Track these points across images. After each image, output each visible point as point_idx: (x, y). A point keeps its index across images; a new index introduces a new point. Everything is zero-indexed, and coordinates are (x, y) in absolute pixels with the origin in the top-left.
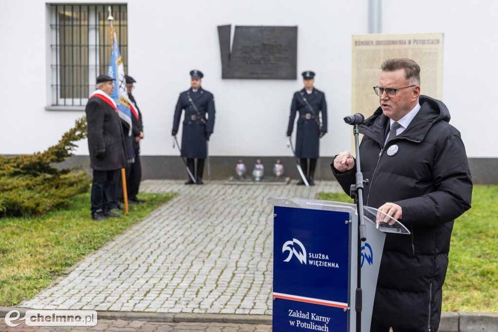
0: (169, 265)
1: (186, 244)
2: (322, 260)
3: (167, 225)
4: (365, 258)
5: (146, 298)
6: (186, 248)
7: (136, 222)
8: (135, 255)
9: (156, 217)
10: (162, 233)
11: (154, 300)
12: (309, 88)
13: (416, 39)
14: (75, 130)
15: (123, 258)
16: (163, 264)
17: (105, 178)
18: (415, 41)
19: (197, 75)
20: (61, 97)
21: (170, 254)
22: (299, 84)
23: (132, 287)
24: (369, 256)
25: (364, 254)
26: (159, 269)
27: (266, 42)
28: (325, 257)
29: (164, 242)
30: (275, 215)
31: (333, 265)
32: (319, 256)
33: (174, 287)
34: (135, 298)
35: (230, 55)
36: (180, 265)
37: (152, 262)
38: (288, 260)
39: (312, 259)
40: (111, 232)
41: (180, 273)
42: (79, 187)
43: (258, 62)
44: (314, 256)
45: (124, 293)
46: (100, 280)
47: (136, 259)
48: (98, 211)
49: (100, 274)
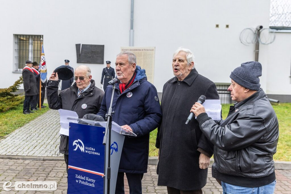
0: (47, 134)
1: (56, 125)
2: (92, 151)
3: (52, 117)
4: (114, 149)
5: (35, 149)
6: (56, 126)
7: (40, 115)
8: (35, 130)
9: (48, 113)
10: (49, 120)
11: (37, 150)
12: (108, 67)
13: (145, 49)
14: (20, 80)
15: (30, 131)
16: (45, 133)
17: (29, 98)
18: (144, 50)
19: (67, 61)
20: (19, 68)
21: (49, 129)
22: (105, 66)
23: (30, 144)
24: (116, 148)
25: (113, 147)
26: (43, 136)
27: (93, 50)
28: (93, 149)
29: (48, 124)
30: (70, 127)
31: (97, 154)
32: (90, 149)
33: (47, 144)
34: (30, 149)
35: (80, 55)
36: (52, 134)
37: (41, 133)
38: (75, 150)
39: (87, 150)
40: (29, 120)
41: (51, 138)
42: (21, 102)
43: (90, 57)
44: (88, 148)
45: (26, 147)
46: (18, 140)
47: (36, 131)
48: (26, 110)
49: (19, 138)
